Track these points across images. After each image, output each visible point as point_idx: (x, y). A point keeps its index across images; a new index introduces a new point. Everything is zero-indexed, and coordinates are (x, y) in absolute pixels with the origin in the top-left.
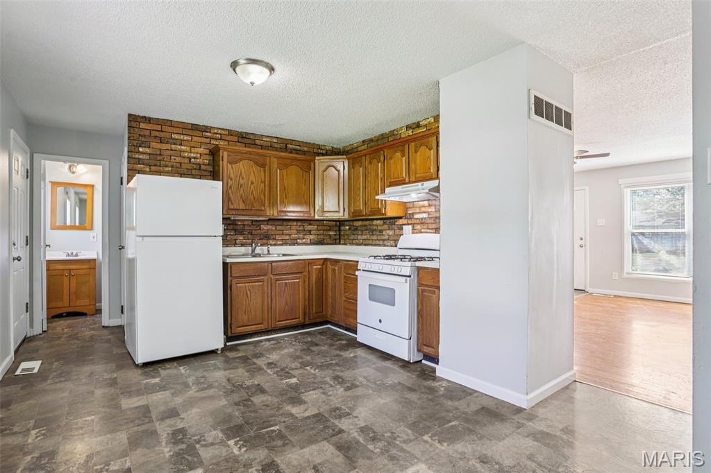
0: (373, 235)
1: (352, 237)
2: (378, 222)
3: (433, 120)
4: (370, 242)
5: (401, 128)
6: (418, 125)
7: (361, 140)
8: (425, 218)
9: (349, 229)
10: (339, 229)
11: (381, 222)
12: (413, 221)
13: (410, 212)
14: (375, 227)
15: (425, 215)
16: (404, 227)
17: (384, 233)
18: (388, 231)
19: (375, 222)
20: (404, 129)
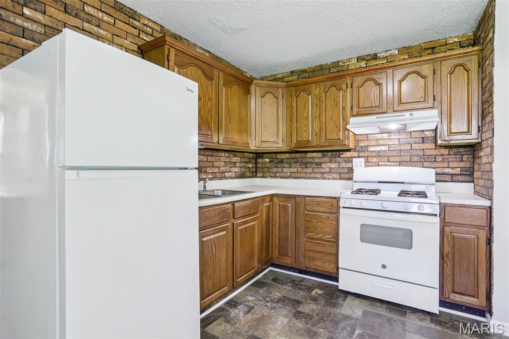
0: (307, 168)
1: (275, 170)
2: (315, 154)
3: (396, 52)
4: (302, 175)
5: (349, 60)
6: (375, 57)
7: (289, 70)
8: (385, 151)
9: (270, 162)
10: (256, 162)
11: (320, 155)
12: (366, 154)
13: (360, 145)
14: (309, 160)
15: (384, 148)
16: (354, 160)
17: (323, 165)
18: (328, 164)
19: (309, 155)
20: (354, 61)
